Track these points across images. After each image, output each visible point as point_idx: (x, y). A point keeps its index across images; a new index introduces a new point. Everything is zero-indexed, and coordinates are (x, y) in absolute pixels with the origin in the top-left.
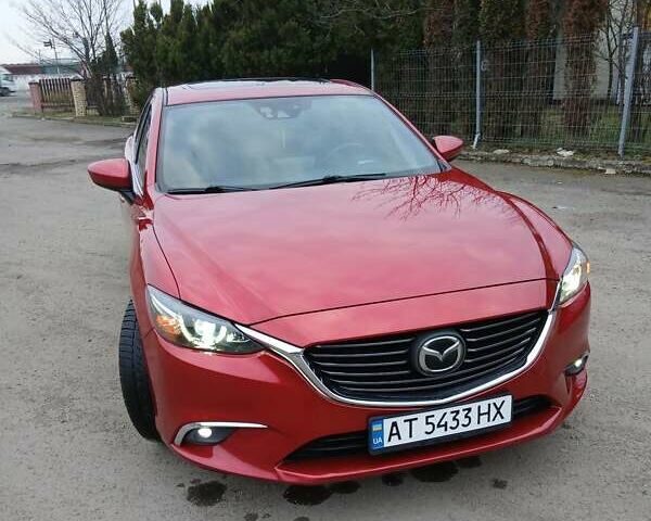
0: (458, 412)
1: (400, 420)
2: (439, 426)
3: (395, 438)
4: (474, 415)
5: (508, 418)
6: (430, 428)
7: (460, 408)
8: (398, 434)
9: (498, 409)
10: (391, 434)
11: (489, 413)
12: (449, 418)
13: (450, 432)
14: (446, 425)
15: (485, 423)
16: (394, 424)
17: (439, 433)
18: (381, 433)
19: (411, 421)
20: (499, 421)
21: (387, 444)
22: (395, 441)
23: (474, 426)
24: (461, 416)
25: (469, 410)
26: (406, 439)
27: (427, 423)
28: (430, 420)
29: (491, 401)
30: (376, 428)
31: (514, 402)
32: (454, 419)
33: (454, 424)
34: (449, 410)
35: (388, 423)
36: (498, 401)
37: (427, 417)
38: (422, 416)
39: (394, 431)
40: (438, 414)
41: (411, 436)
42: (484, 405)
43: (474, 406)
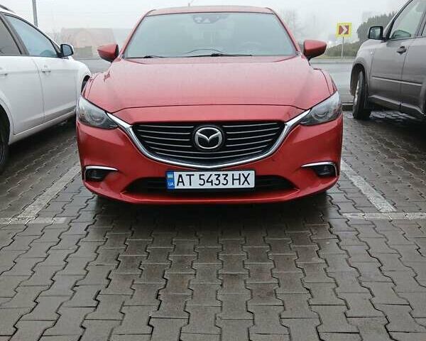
0: (219, 175)
1: (184, 174)
2: (207, 182)
3: (181, 184)
4: (230, 178)
5: (252, 185)
6: (202, 182)
7: (221, 173)
8: (182, 182)
9: (246, 178)
10: (179, 182)
11: (239, 179)
12: (214, 178)
13: (214, 187)
14: (212, 182)
15: (236, 185)
16: (180, 176)
17: (208, 186)
18: (172, 180)
19: (190, 175)
20: (246, 186)
21: (176, 187)
22: (181, 186)
23: (230, 186)
24: (222, 178)
25: (227, 175)
26: (187, 186)
27: (200, 179)
28: (202, 177)
29: (241, 172)
30: (169, 176)
32: (217, 179)
33: (217, 182)
34: (214, 173)
35: (176, 174)
36: (246, 173)
37: (200, 175)
38: (197, 174)
39: (180, 180)
40: (207, 174)
41: (190, 184)
42: (236, 174)
43: (230, 173)
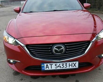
0: (63, 64)
1: (48, 64)
2: (59, 67)
4: (68, 65)
5: (77, 67)
6: (56, 67)
7: (64, 63)
8: (48, 67)
9: (75, 65)
10: (46, 67)
11: (72, 65)
12: (61, 65)
13: (61, 68)
14: (60, 67)
15: (71, 67)
16: (47, 65)
17: (59, 68)
18: (44, 67)
19: (51, 65)
20: (75, 67)
21: (45, 69)
22: (47, 69)
23: (68, 68)
24: (64, 65)
25: (67, 64)
26: (50, 69)
27: (55, 66)
28: (56, 65)
29: (73, 62)
30: (42, 65)
31: (79, 63)
32: (63, 65)
33: (63, 67)
34: (61, 63)
35: (45, 65)
36: (75, 63)
37: (55, 64)
39: (47, 67)
40: (58, 64)
41: (51, 68)
42: (71, 63)
43: (68, 63)
